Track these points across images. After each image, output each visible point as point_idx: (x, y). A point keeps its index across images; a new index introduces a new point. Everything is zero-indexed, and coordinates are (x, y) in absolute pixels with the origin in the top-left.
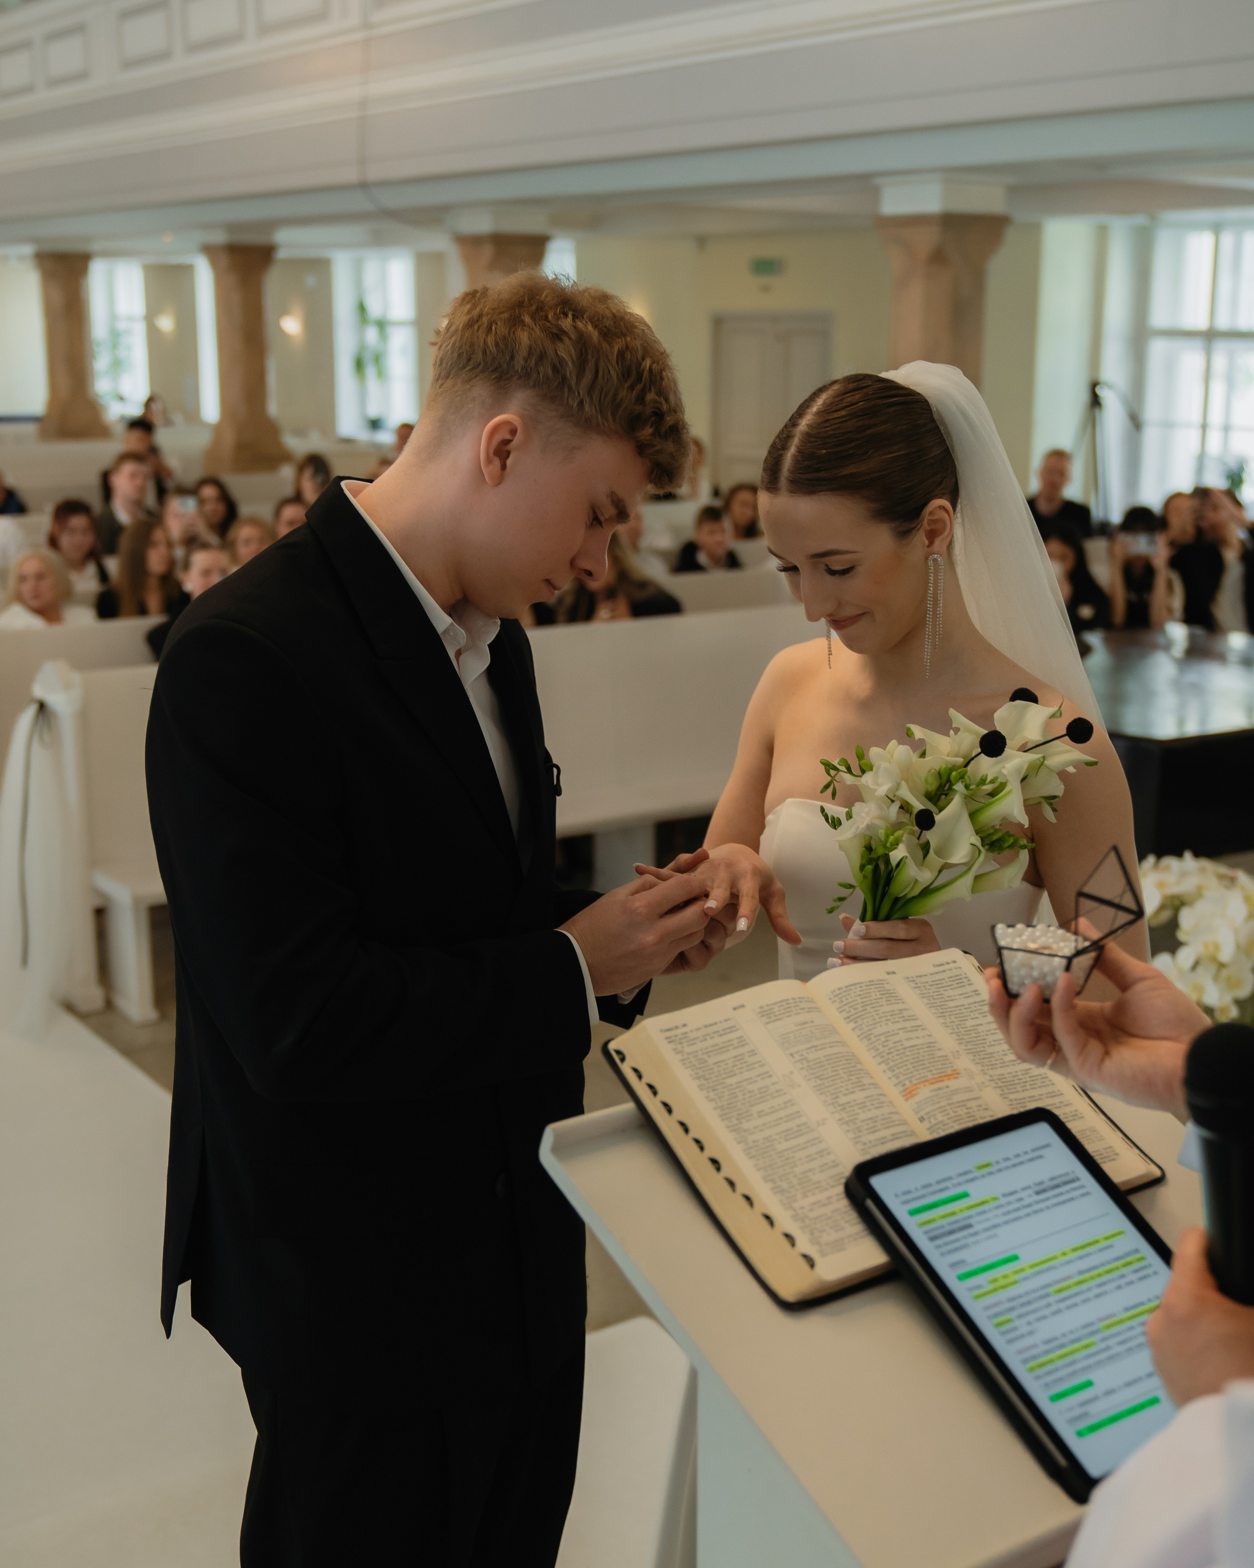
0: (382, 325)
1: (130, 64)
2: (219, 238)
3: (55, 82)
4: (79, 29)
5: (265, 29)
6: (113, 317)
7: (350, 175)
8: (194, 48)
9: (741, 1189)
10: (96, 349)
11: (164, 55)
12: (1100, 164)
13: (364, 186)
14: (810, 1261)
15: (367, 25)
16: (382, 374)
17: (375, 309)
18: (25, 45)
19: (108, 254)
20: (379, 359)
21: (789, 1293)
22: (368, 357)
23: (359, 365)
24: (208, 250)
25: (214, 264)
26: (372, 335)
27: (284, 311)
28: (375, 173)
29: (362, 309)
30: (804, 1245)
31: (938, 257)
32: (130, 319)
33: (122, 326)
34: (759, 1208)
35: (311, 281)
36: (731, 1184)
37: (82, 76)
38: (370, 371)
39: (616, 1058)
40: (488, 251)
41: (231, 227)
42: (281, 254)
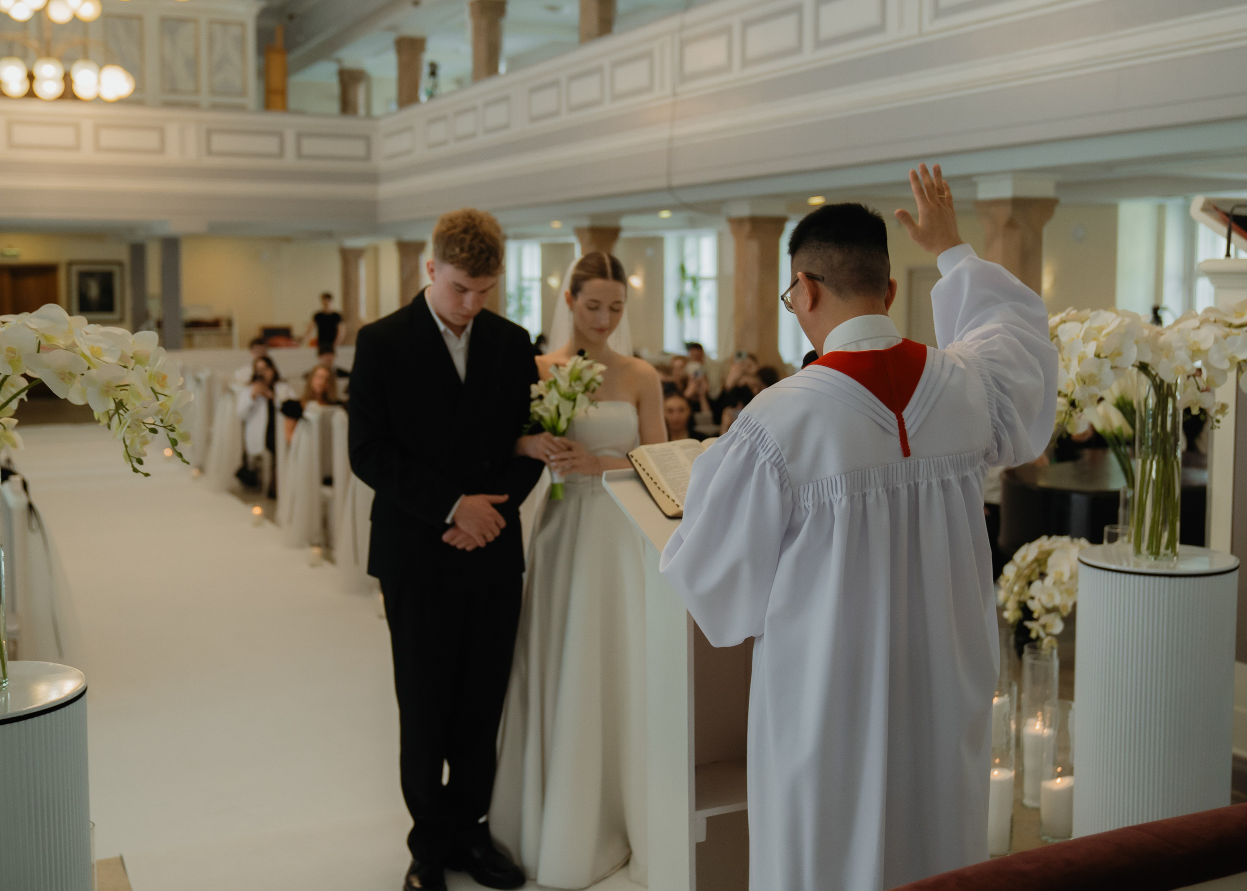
0: (695, 280)
1: (534, 119)
2: (585, 223)
3: (489, 131)
4: (506, 99)
5: (616, 97)
6: (520, 278)
7: (662, 183)
8: (573, 109)
9: (662, 489)
10: (508, 300)
11: (555, 114)
12: (1110, 166)
13: (670, 189)
14: (678, 506)
15: (675, 94)
16: (694, 313)
17: (691, 270)
18: (473, 109)
19: (518, 237)
20: (692, 303)
21: (670, 514)
22: (685, 301)
23: (679, 306)
24: (579, 232)
25: (581, 240)
26: (688, 286)
27: (633, 273)
28: (676, 181)
29: (682, 269)
30: (677, 502)
31: (1011, 224)
32: (531, 280)
33: (526, 284)
34: (666, 494)
35: (649, 252)
36: (659, 488)
37: (506, 126)
38: (687, 311)
39: (630, 457)
40: (747, 228)
41: (593, 216)
42: (624, 235)
